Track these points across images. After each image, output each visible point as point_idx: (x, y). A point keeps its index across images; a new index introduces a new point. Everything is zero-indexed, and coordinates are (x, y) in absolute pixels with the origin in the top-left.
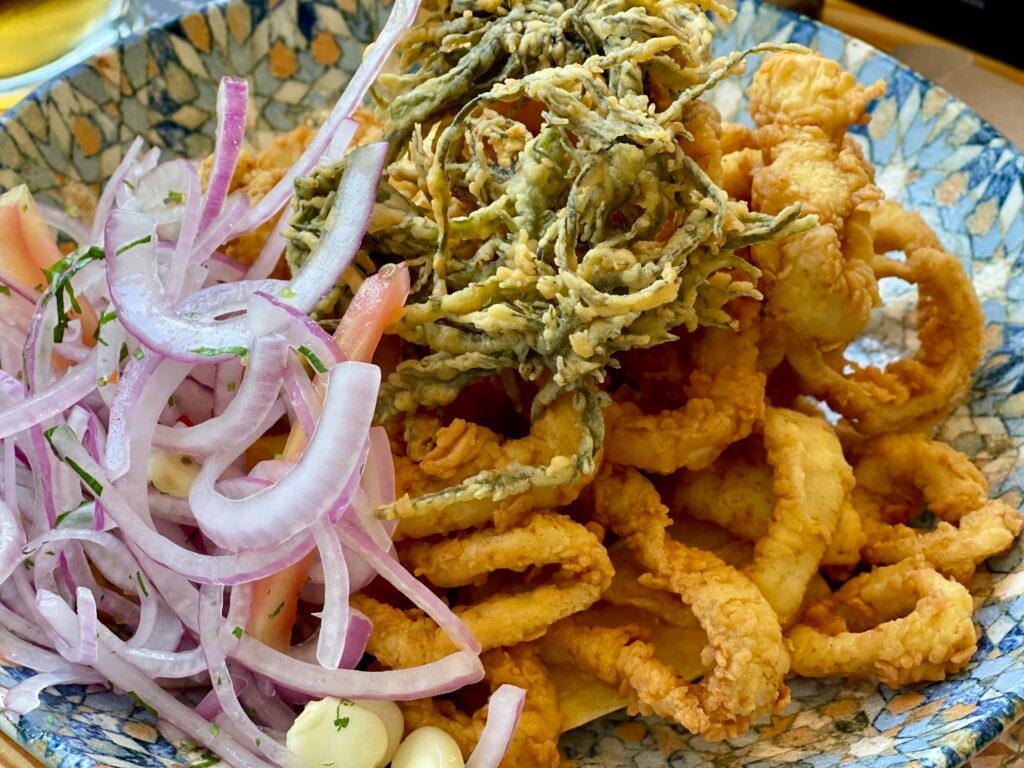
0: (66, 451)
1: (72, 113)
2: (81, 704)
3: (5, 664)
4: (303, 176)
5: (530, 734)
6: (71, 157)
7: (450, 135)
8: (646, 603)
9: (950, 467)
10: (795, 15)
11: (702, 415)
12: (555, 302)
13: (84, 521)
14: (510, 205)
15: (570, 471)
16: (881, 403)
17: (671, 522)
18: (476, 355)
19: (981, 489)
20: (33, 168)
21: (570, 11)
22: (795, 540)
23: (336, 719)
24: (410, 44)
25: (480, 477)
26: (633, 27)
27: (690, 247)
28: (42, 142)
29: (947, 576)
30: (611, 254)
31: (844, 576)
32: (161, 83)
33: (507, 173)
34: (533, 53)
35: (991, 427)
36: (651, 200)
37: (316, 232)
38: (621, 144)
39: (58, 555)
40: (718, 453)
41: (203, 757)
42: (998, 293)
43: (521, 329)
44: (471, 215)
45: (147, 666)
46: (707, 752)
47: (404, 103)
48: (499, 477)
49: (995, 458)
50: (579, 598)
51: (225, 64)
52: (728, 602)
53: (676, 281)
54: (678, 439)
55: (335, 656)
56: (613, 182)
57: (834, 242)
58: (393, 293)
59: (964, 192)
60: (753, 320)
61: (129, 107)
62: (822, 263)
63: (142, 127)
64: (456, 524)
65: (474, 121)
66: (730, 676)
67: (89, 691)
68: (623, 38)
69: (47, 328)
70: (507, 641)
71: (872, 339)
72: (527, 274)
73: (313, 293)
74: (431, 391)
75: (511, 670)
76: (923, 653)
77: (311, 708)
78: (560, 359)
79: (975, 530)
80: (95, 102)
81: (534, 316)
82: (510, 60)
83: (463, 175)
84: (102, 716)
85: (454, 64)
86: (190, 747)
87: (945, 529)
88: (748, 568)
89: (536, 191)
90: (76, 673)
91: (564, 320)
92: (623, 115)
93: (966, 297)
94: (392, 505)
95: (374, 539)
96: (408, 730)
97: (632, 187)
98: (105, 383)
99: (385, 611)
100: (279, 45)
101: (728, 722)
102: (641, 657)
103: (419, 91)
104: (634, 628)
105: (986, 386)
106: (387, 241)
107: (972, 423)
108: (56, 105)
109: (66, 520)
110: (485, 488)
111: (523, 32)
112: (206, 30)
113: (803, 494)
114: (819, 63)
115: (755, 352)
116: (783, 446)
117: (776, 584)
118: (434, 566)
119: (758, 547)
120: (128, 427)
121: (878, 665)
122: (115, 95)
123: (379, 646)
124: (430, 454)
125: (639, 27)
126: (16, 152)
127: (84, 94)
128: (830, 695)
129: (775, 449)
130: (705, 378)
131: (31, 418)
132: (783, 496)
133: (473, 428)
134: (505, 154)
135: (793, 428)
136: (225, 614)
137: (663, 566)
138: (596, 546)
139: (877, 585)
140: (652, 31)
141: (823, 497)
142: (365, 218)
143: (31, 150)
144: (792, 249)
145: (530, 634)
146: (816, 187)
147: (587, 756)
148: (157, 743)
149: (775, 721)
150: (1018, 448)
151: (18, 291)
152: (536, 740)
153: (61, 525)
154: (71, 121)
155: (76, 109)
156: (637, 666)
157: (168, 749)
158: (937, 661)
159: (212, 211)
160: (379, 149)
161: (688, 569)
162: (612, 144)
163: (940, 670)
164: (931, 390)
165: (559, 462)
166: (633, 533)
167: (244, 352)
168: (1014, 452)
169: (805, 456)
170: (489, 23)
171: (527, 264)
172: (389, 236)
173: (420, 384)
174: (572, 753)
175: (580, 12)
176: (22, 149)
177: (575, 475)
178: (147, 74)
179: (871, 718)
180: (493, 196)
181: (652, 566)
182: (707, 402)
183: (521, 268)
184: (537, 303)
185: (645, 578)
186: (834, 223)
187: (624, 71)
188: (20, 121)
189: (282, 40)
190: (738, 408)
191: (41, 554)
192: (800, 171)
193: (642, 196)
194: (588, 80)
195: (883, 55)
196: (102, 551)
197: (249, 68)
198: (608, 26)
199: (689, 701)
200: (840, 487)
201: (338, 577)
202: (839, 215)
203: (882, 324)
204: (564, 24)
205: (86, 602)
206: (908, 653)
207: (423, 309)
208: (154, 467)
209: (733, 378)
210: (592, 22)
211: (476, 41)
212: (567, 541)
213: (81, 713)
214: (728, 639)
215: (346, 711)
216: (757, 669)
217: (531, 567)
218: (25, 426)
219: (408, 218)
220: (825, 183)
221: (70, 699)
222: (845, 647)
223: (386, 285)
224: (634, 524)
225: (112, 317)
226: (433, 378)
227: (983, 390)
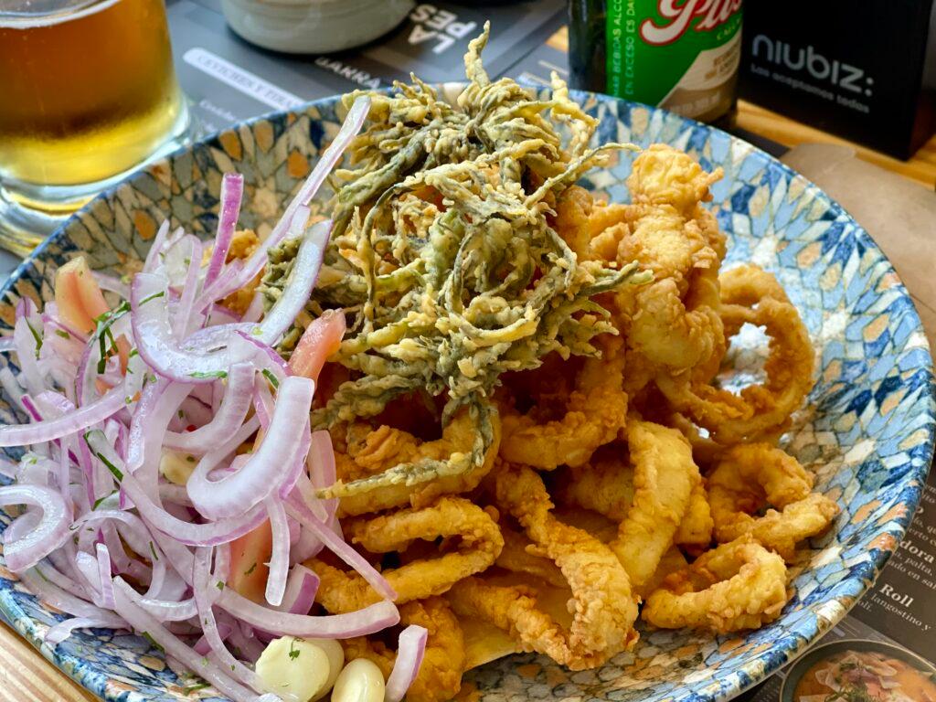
0: (98, 449)
1: (133, 208)
2: (109, 642)
3: (52, 611)
4: (273, 247)
5: (436, 664)
6: (132, 241)
7: (374, 215)
8: (537, 571)
9: (782, 467)
10: (694, 122)
11: (575, 424)
12: (448, 337)
13: (113, 505)
14: (422, 265)
15: (465, 465)
16: (730, 418)
17: (553, 506)
18: (394, 377)
19: (806, 485)
20: (102, 249)
21: (473, 121)
22: (649, 521)
23: (290, 651)
24: (357, 147)
25: (397, 468)
26: (514, 132)
27: (548, 295)
28: (110, 230)
29: (769, 550)
30: (488, 300)
31: (696, 552)
32: (203, 184)
33: (423, 242)
34: (445, 152)
35: (827, 439)
36: (521, 260)
37: (281, 288)
38: (494, 219)
39: (97, 531)
40: (590, 453)
41: (198, 682)
42: (840, 336)
43: (424, 357)
44: (393, 273)
45: (157, 612)
46: (582, 684)
47: (349, 191)
48: (412, 468)
49: (827, 463)
50: (478, 562)
51: (252, 168)
52: (588, 565)
53: (535, 320)
54: (557, 443)
55: (278, 595)
56: (490, 247)
57: (673, 291)
58: (333, 330)
59: (818, 257)
60: (617, 352)
61: (178, 203)
62: (665, 307)
63: (186, 217)
64: (384, 505)
65: (400, 204)
66: (586, 620)
67: (116, 634)
68: (507, 141)
69: (93, 363)
70: (420, 594)
71: (748, 374)
72: (430, 316)
73: (275, 331)
74: (365, 405)
75: (422, 617)
76: (742, 606)
77: (274, 644)
78: (451, 378)
79: (795, 514)
80: (151, 199)
81: (433, 347)
82: (428, 158)
83: (390, 244)
84: (123, 651)
85: (388, 161)
86: (189, 675)
87: (772, 515)
88: (612, 543)
89: (440, 255)
90: (106, 619)
91: (454, 350)
92: (496, 198)
93: (799, 337)
94: (330, 488)
95: (314, 512)
96: (346, 661)
97: (505, 251)
98: (130, 401)
99: (330, 571)
100: (295, 153)
101: (588, 656)
102: (524, 608)
103: (359, 182)
104: (524, 588)
105: (826, 408)
106: (333, 294)
107: (814, 436)
108: (121, 202)
109: (101, 505)
110: (400, 476)
111: (438, 138)
112: (238, 143)
113: (656, 486)
114: (674, 158)
115: (620, 377)
116: (640, 450)
117: (633, 555)
118: (367, 535)
119: (621, 527)
120: (143, 434)
121: (709, 616)
122: (167, 193)
123: (325, 597)
124: (362, 452)
125: (518, 133)
126: (89, 238)
127: (143, 193)
128: (681, 642)
129: (636, 452)
130: (581, 396)
131: (77, 426)
132: (640, 488)
133: (396, 432)
134: (422, 228)
135: (650, 437)
136: (212, 572)
137: (543, 539)
138: (488, 522)
139: (717, 558)
140: (529, 135)
141: (672, 489)
142: (314, 276)
143: (101, 236)
144: (642, 298)
145: (437, 590)
146: (664, 250)
147: (492, 688)
148: (164, 671)
149: (637, 661)
150: (844, 455)
151: (75, 335)
152: (441, 669)
153: (98, 508)
154: (133, 214)
155: (136, 205)
156: (520, 614)
157: (172, 676)
158: (753, 613)
159: (213, 275)
160: (326, 224)
161: (562, 541)
162: (488, 219)
163: (757, 619)
164: (773, 409)
165: (456, 457)
166: (523, 515)
167: (225, 375)
168: (840, 458)
169: (658, 458)
170: (415, 131)
171: (429, 309)
172: (334, 290)
173: (356, 400)
174: (481, 686)
175: (481, 122)
176: (93, 235)
177: (470, 467)
178: (192, 178)
179: (705, 658)
180: (410, 259)
181: (535, 540)
182: (580, 415)
183: (426, 312)
184: (437, 338)
185: (530, 548)
186: (675, 277)
187: (506, 165)
188: (92, 215)
189: (297, 149)
190: (604, 419)
191: (84, 530)
192: (653, 238)
193: (514, 257)
194: (474, 172)
195: (760, 151)
196: (129, 528)
197: (271, 172)
198: (497, 132)
199: (556, 639)
200: (687, 481)
201: (281, 535)
202: (680, 271)
203: (755, 362)
204: (468, 130)
205: (103, 554)
206: (731, 606)
207: (354, 342)
208: (165, 463)
209: (602, 396)
210: (487, 129)
211: (405, 144)
212: (464, 517)
213: (108, 648)
214: (586, 592)
215: (298, 646)
216: (607, 615)
217: (440, 538)
218: (73, 431)
219: (347, 277)
220: (671, 246)
221: (101, 638)
222: (686, 603)
223: (327, 324)
224: (524, 508)
225: (135, 353)
226: (365, 395)
227: (824, 411)
